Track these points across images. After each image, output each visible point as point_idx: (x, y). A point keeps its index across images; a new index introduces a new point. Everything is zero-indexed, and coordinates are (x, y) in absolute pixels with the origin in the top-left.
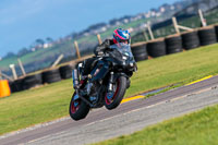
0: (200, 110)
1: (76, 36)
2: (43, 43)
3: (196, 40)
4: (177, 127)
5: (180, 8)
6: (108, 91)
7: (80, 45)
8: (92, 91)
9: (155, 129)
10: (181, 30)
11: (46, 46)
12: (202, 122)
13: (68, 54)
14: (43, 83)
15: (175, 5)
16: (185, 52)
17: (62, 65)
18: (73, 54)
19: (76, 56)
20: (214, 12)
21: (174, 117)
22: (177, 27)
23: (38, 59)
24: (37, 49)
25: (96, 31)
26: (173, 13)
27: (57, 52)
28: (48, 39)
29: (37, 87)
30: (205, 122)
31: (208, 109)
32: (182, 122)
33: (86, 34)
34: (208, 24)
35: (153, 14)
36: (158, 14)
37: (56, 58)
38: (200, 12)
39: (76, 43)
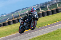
0: (48, 33)
1: (12, 13)
2: (3, 15)
3: (46, 14)
4: (41, 38)
5: (42, 5)
6: (31, 25)
7: (14, 16)
8: (26, 25)
9: (35, 39)
10: (42, 11)
11: (4, 16)
12: (48, 37)
13: (10, 18)
14: (3, 26)
15: (40, 4)
16: (43, 17)
17: (9, 21)
18: (12, 18)
19: (13, 18)
20: (51, 6)
21: (40, 35)
22: (41, 10)
23: (2, 19)
24: (2, 17)
25: (18, 12)
26: (40, 6)
27: (7, 17)
28: (5, 14)
29: (2, 27)
30: (49, 37)
31: (50, 33)
32: (42, 37)
33: (15, 12)
34: (50, 9)
35: (34, 7)
36: (36, 7)
37: (7, 19)
38: (47, 6)
39: (13, 15)
